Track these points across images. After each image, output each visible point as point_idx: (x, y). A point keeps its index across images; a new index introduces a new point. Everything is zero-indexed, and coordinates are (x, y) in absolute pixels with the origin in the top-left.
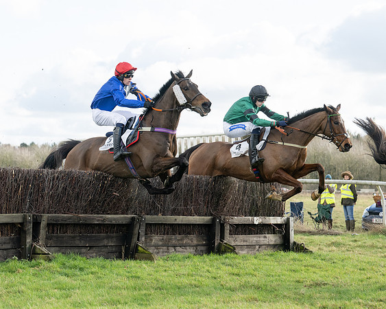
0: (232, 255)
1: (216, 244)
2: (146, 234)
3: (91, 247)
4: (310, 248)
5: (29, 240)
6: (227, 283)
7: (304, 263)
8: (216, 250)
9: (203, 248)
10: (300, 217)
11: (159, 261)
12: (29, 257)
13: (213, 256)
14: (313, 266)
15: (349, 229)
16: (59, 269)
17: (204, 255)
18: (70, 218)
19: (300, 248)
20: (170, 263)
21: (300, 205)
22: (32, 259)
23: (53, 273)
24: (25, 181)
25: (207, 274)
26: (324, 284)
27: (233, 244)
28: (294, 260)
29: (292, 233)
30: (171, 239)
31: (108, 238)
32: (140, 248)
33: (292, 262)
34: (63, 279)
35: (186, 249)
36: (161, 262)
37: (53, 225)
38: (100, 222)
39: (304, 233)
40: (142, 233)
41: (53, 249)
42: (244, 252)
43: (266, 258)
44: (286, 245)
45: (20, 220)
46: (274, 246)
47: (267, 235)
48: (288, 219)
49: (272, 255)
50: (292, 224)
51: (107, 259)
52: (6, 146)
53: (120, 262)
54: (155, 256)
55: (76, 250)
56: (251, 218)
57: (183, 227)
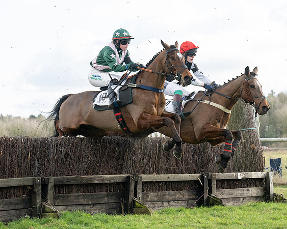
0: (220, 207)
1: (205, 198)
2: (143, 191)
3: (94, 205)
5: (39, 200)
8: (205, 203)
10: (279, 172)
11: (155, 214)
12: (39, 215)
13: (203, 209)
16: (66, 225)
17: (195, 208)
20: (165, 216)
21: (279, 161)
22: (42, 217)
24: (33, 148)
25: (198, 225)
27: (220, 197)
28: (274, 209)
29: (272, 186)
30: (165, 195)
32: (137, 204)
33: (272, 211)
35: (178, 203)
37: (59, 186)
38: (100, 182)
39: (282, 185)
40: (139, 191)
43: (250, 209)
44: (267, 196)
45: (31, 183)
46: (257, 198)
47: (250, 188)
48: (268, 174)
49: (255, 206)
50: (271, 177)
51: (109, 214)
52: (17, 118)
53: (120, 217)
54: (151, 210)
55: (81, 208)
56: (234, 173)
57: (176, 184)
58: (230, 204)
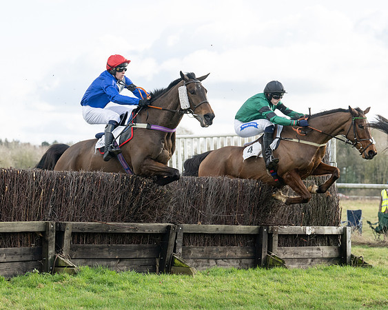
0: (281, 269)
1: (263, 257)
2: (184, 245)
3: (121, 260)
4: (370, 262)
5: (51, 251)
6: (275, 300)
8: (263, 264)
9: (248, 261)
10: (358, 227)
11: (198, 275)
12: (51, 270)
14: (373, 282)
16: (85, 284)
17: (250, 269)
18: (97, 227)
19: (358, 262)
20: (211, 277)
21: (358, 213)
22: (54, 272)
23: (78, 288)
24: (47, 185)
25: (253, 290)
28: (352, 275)
29: (349, 245)
30: (212, 251)
31: (140, 249)
32: (176, 261)
33: (349, 278)
34: (89, 294)
35: (229, 262)
36: (201, 277)
37: (79, 234)
38: (131, 231)
39: (362, 244)
40: (179, 244)
41: (78, 261)
42: (294, 266)
43: (320, 273)
44: (342, 258)
45: (42, 229)
46: (329, 260)
47: (321, 247)
48: (345, 229)
49: (326, 270)
50: (349, 234)
51: (140, 272)
52: (25, 144)
53: (153, 277)
54: (194, 270)
55: (105, 263)
56: (302, 227)
57: (226, 238)
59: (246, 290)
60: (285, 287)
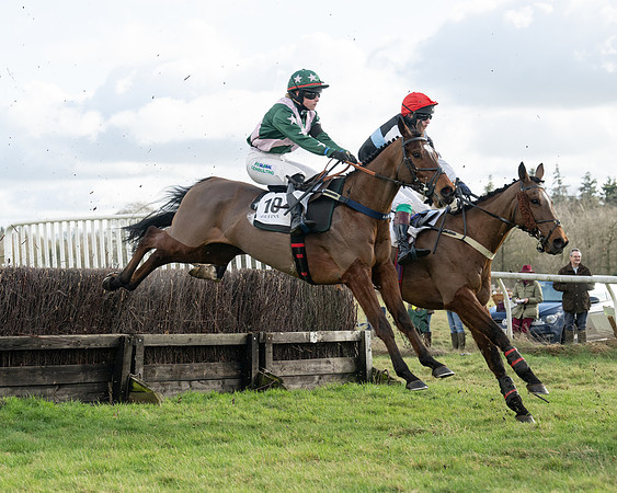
0: (278, 391)
1: (253, 376)
2: (146, 363)
3: (60, 386)
6: (271, 433)
7: (390, 399)
8: (253, 385)
9: (234, 382)
11: (166, 402)
13: (249, 394)
14: (403, 404)
15: (456, 346)
16: (12, 421)
17: (236, 393)
18: (26, 341)
19: (382, 378)
20: (184, 405)
23: (3, 427)
25: (241, 421)
26: (420, 431)
27: (279, 374)
28: (374, 395)
29: (369, 355)
30: (184, 369)
31: (84, 370)
32: (135, 385)
33: (370, 399)
35: (207, 384)
36: (170, 406)
38: (71, 346)
40: (139, 362)
43: (331, 394)
44: (360, 373)
46: (343, 376)
47: (331, 359)
48: (363, 334)
49: (339, 389)
50: (368, 340)
51: (87, 402)
53: (106, 408)
54: (160, 396)
55: (39, 391)
56: (304, 333)
57: (202, 351)
58: (296, 387)
59: (232, 421)
60: (284, 415)
